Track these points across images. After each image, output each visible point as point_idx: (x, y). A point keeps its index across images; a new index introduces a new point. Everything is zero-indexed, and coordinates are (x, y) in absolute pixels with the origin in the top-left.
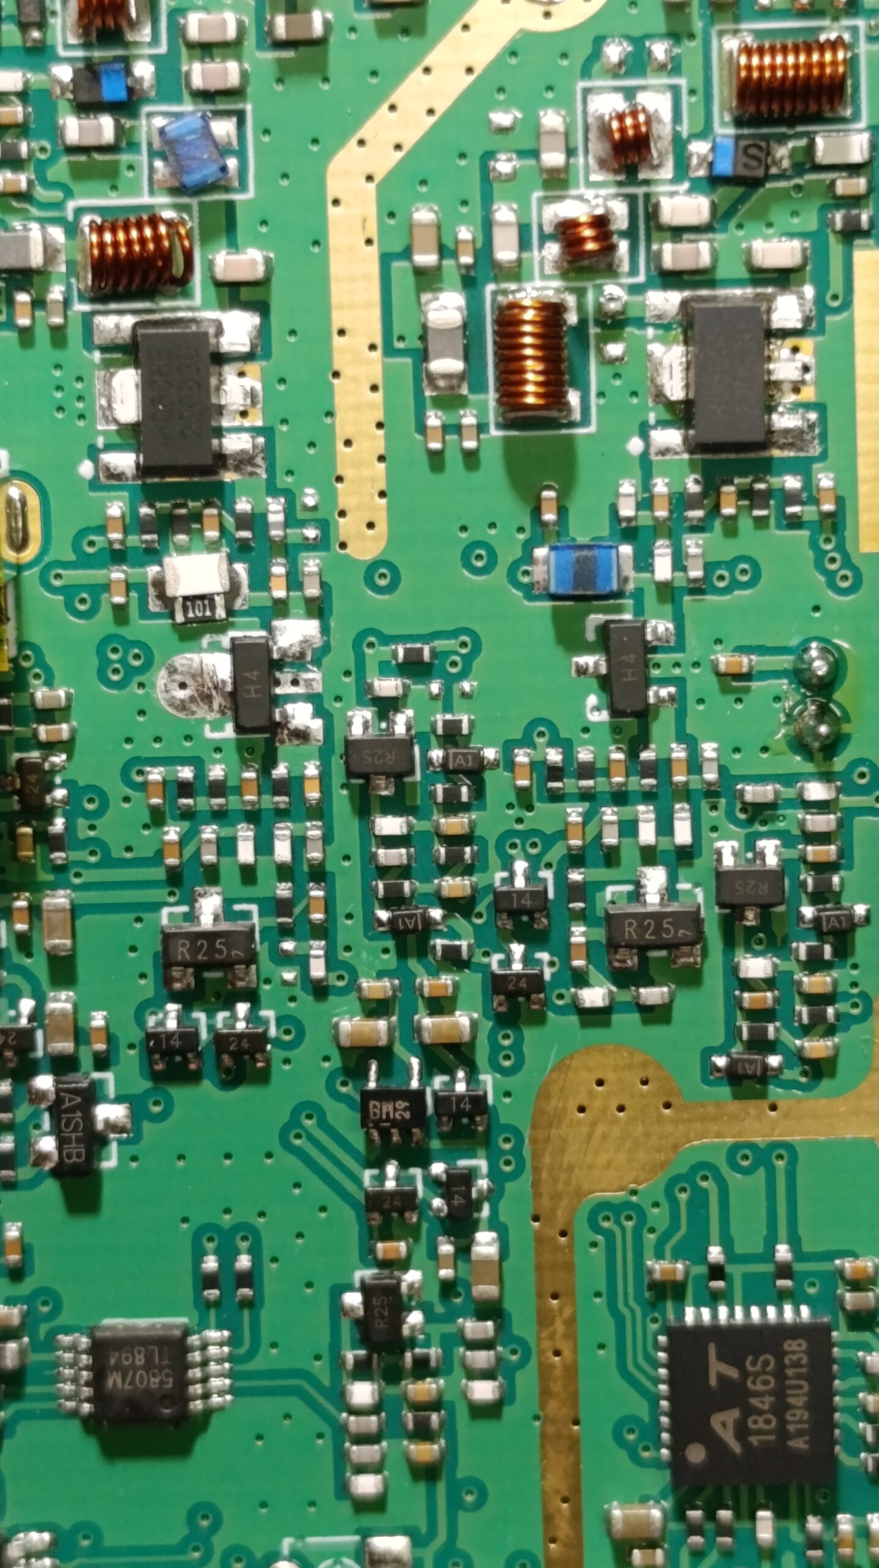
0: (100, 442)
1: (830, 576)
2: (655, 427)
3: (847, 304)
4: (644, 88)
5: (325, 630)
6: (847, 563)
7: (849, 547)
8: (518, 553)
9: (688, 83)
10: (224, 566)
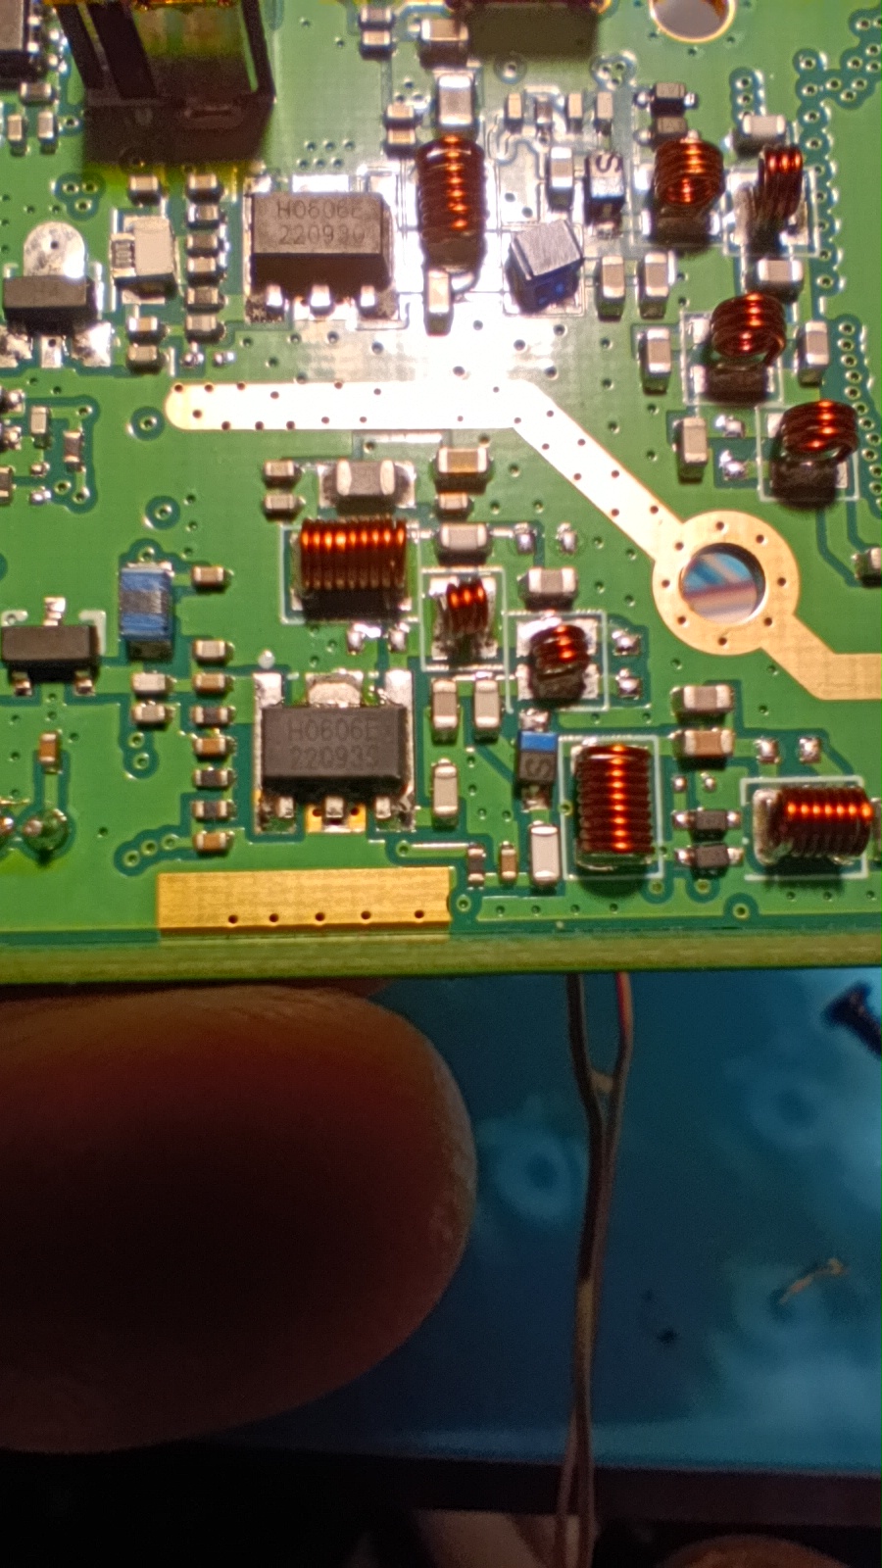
0: (282, 179)
1: (135, 844)
2: (284, 678)
3: (395, 860)
4: (600, 670)
5: (99, 371)
6: (146, 862)
7: (164, 863)
8: (166, 548)
9: (604, 713)
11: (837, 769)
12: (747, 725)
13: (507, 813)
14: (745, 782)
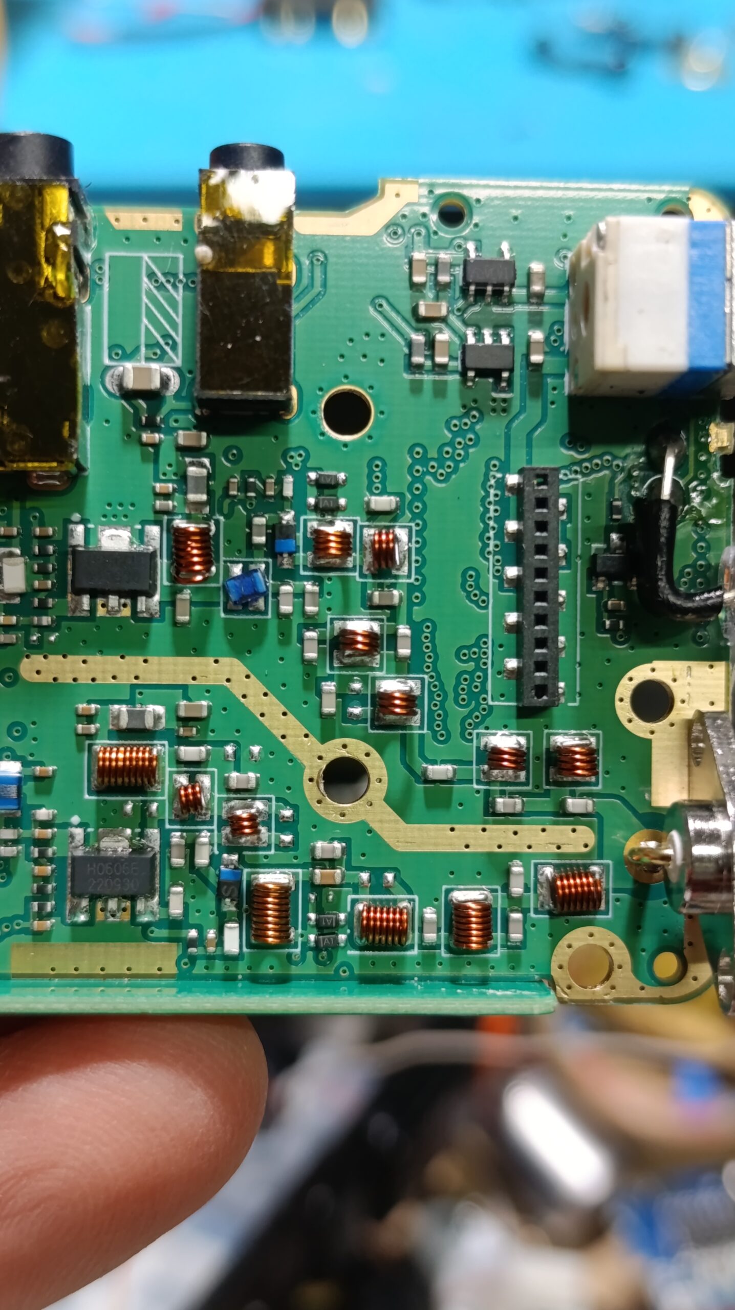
0: (91, 526)
2: (85, 831)
3: (147, 939)
4: (270, 831)
6: (4, 935)
7: (15, 937)
8: (19, 754)
9: (271, 855)
10: (19, 591)
11: (405, 891)
12: (354, 864)
13: (212, 913)
14: (350, 897)
